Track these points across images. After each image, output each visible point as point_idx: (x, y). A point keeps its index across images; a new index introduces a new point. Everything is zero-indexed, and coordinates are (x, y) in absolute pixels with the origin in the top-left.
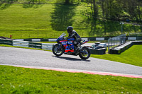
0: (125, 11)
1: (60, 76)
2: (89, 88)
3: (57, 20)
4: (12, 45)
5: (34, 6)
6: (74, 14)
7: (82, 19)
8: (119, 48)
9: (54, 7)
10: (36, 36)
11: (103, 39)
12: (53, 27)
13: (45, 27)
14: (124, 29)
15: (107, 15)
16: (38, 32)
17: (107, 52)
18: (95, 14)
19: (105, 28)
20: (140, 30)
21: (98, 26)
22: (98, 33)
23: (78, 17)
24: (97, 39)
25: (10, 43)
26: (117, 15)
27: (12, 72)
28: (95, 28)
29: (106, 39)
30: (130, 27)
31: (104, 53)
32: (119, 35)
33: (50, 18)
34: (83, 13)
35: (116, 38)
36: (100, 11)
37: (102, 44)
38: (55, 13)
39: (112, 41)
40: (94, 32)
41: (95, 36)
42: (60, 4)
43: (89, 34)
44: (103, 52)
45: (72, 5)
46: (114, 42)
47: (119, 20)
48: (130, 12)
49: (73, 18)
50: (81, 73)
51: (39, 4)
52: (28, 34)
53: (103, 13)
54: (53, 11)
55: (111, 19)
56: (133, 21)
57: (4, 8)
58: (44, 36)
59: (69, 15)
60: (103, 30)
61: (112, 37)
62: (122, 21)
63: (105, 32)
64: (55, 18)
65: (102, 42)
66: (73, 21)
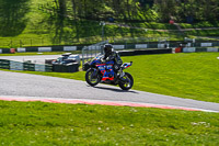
0: (108, 5)
1: (4, 107)
2: (48, 124)
3: (1, 19)
6: (27, 10)
7: (41, 17)
11: (75, 48)
14: (106, 33)
15: (80, 11)
17: (80, 68)
18: (61, 10)
19: (78, 32)
20: (129, 34)
21: (66, 29)
22: (66, 39)
23: (34, 15)
24: (65, 48)
26: (95, 11)
28: (62, 32)
29: (80, 48)
30: (116, 29)
31: (77, 70)
32: (98, 41)
34: (42, 8)
35: (93, 47)
36: (69, 6)
37: (73, 57)
39: (87, 52)
40: (60, 38)
41: (63, 43)
43: (53, 40)
44: (74, 69)
46: (92, 52)
47: (99, 19)
48: (114, 7)
49: (27, 16)
53: (74, 7)
55: (87, 18)
56: (120, 21)
59: (21, 11)
60: (74, 35)
61: (88, 45)
62: (103, 20)
63: (77, 37)
65: (73, 53)
66: (26, 20)
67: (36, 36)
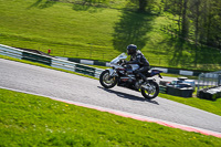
1: (121, 123)
3: (122, 35)
4: (49, 64)
5: (91, 9)
6: (150, 29)
7: (162, 38)
8: (214, 91)
9: (121, 14)
10: (87, 55)
11: (191, 73)
12: (114, 44)
13: (103, 44)
15: (201, 37)
16: (91, 50)
17: (194, 94)
18: (183, 33)
19: (196, 57)
21: (185, 52)
22: (183, 62)
23: (155, 34)
24: (181, 72)
25: (48, 62)
26: (218, 38)
27: (49, 107)
28: (181, 55)
29: (197, 74)
31: (191, 96)
32: (216, 70)
33: (112, 31)
34: (164, 29)
35: (211, 75)
36: (192, 30)
37: (188, 82)
38: (122, 24)
39: (204, 79)
40: (177, 61)
41: (179, 66)
42: (131, 10)
43: (170, 62)
44: (188, 94)
45: (149, 14)
46: (208, 79)
49: (148, 35)
50: (154, 124)
51: (98, 6)
52: (75, 51)
53: (196, 32)
54: (118, 20)
55: (208, 44)
57: (45, 6)
58: (100, 58)
59: (143, 29)
60: (193, 60)
61: (205, 72)
63: (195, 63)
64: (120, 32)
65: (189, 77)
66: (147, 39)
67: (154, 55)
